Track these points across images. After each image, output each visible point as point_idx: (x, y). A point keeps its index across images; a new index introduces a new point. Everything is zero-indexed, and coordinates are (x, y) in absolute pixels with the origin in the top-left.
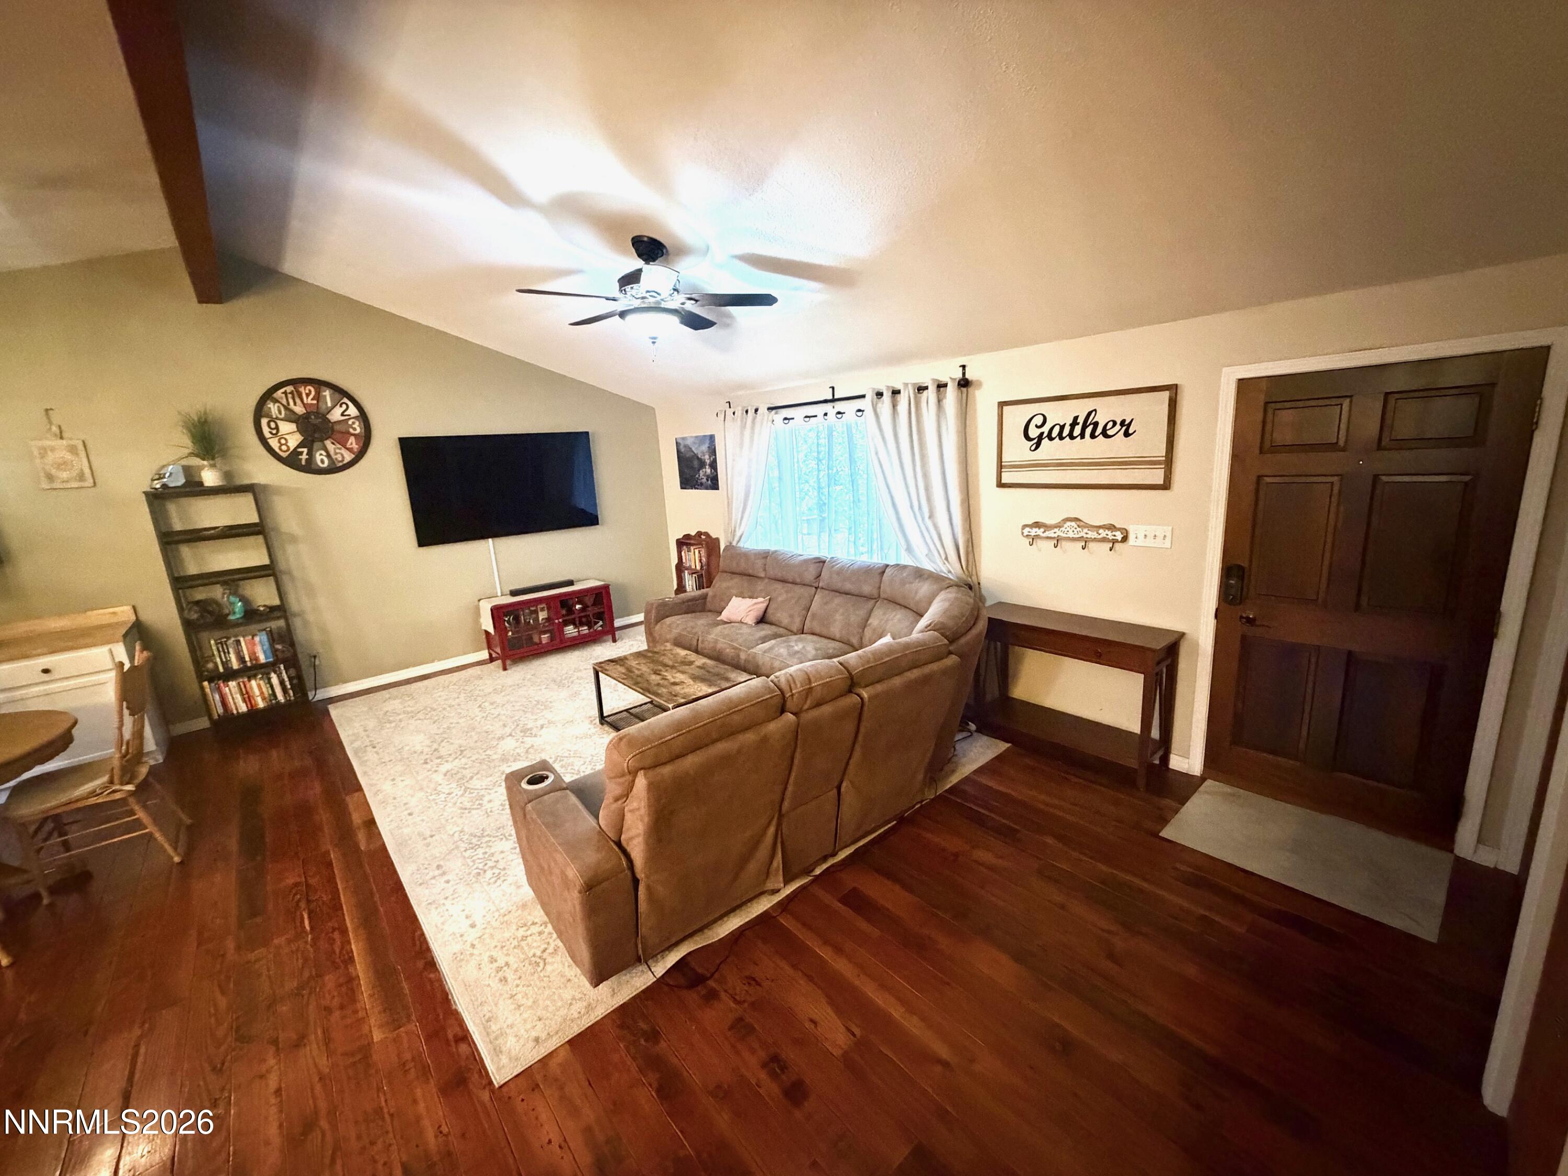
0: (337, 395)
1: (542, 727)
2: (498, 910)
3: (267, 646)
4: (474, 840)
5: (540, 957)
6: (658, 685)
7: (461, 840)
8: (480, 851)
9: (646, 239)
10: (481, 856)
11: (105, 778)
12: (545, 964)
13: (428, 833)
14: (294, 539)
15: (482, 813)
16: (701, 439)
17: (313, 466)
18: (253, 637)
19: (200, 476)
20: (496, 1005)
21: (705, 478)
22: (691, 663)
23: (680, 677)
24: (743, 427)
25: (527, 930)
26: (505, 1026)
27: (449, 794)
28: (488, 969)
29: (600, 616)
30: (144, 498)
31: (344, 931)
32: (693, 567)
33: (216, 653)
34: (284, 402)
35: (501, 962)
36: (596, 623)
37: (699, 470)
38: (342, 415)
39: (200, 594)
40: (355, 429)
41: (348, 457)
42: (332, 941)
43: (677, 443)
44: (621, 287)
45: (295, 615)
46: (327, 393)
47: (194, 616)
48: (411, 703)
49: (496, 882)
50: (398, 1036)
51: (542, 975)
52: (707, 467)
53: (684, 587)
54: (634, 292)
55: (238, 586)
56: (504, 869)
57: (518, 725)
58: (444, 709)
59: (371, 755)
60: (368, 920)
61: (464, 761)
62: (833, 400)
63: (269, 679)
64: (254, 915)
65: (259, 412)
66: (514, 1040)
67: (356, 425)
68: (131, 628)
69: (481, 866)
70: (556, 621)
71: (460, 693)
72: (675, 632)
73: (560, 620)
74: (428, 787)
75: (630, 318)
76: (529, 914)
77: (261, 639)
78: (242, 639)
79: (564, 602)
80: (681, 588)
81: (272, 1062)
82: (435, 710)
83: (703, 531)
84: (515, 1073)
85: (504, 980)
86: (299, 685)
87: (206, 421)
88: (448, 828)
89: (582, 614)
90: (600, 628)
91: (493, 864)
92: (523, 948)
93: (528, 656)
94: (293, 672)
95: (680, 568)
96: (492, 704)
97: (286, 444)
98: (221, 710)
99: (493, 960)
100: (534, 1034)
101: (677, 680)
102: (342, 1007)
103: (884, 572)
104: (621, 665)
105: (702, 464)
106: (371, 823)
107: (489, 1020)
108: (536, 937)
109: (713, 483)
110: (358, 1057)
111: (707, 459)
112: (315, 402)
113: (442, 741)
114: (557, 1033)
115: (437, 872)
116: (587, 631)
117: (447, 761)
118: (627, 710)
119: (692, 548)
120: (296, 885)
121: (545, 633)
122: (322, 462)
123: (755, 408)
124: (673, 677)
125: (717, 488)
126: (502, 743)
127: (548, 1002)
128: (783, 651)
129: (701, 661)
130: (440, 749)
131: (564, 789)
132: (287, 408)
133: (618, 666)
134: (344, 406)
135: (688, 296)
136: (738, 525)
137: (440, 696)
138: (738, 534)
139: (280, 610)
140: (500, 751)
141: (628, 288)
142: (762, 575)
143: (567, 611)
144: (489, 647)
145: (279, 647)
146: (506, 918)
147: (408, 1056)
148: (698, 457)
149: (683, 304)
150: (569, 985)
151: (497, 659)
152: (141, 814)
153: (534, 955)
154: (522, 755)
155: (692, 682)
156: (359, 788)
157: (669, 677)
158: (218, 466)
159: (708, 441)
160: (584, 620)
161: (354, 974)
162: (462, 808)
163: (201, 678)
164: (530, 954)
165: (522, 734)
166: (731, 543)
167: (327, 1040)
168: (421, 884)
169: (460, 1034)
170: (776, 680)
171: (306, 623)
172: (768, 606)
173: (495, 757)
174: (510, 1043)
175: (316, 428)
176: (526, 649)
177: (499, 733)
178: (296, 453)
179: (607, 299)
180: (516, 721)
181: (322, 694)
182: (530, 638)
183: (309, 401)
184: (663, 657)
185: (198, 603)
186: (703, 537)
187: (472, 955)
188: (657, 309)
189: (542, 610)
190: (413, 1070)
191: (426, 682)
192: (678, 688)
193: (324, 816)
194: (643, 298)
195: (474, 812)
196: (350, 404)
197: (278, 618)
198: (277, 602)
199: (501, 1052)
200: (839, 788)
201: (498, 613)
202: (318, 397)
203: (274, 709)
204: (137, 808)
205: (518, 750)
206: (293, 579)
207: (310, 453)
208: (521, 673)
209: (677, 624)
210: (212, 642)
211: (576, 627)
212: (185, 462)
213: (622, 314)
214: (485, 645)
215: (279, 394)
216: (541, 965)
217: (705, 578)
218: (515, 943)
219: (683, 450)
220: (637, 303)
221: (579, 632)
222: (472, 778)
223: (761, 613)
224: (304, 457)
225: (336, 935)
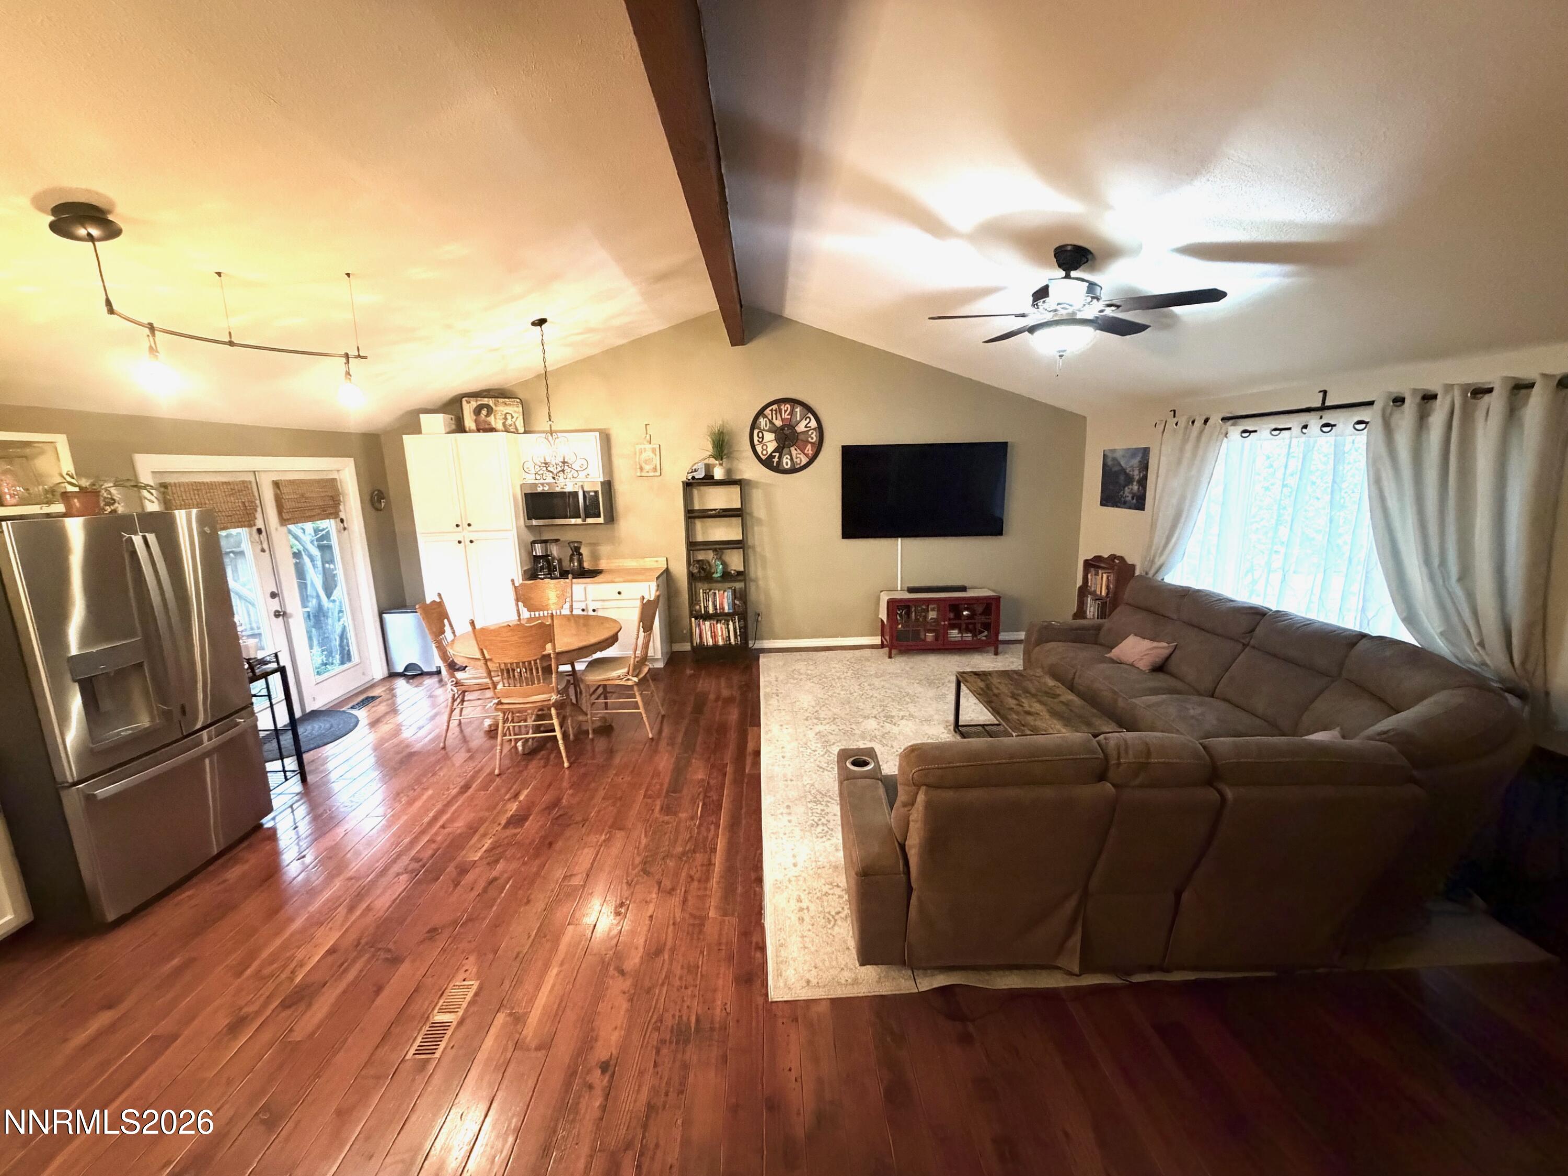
0: (806, 411)
1: (902, 718)
2: (816, 861)
3: (730, 600)
4: (819, 797)
5: (833, 917)
6: (1012, 709)
7: (810, 792)
8: (820, 807)
9: (1069, 248)
10: (819, 811)
11: (626, 670)
12: (834, 925)
13: (789, 776)
14: (759, 521)
15: (831, 776)
16: (1134, 452)
17: (781, 468)
18: (724, 591)
19: (713, 472)
20: (790, 936)
21: (1130, 496)
22: (1056, 696)
23: (1037, 707)
24: (1185, 440)
25: (830, 889)
26: (790, 957)
27: (815, 751)
28: (794, 905)
29: (987, 626)
30: (681, 484)
31: (717, 826)
32: (1098, 592)
33: (702, 599)
34: (770, 417)
35: (804, 905)
36: (981, 632)
37: (1124, 487)
38: (806, 427)
39: (701, 556)
40: (812, 438)
41: (805, 460)
42: (708, 830)
43: (1104, 455)
44: (1034, 301)
45: (751, 580)
46: (798, 410)
47: (695, 571)
48: (811, 667)
49: (822, 837)
50: (724, 921)
51: (829, 931)
52: (1135, 483)
53: (1085, 612)
54: (1046, 306)
55: (723, 553)
56: (832, 830)
57: (883, 710)
58: (834, 679)
59: (774, 702)
60: (734, 825)
61: (834, 727)
62: (1324, 408)
63: (728, 625)
64: (674, 792)
65: (754, 425)
66: (793, 972)
67: (813, 436)
68: (662, 574)
69: (816, 819)
70: (943, 623)
71: (848, 669)
72: (1052, 659)
73: (946, 623)
74: (801, 740)
75: (1039, 333)
76: (837, 877)
77: (728, 594)
78: (717, 592)
79: (955, 607)
80: (1080, 613)
81: (654, 896)
82: (827, 678)
83: (1118, 554)
84: (785, 999)
85: (801, 920)
86: (744, 634)
87: (722, 433)
88: (805, 778)
89: (970, 621)
90: (984, 638)
91: (825, 822)
92: (823, 902)
93: (913, 650)
94: (742, 622)
95: (1084, 591)
96: (869, 685)
97: (766, 450)
98: (698, 641)
99: (799, 900)
100: (808, 976)
101: (1033, 710)
102: (699, 881)
103: (1355, 644)
104: (982, 680)
105: (1129, 480)
106: (757, 753)
107: (781, 945)
108: (835, 898)
109: (1139, 503)
110: (697, 922)
111: (1136, 475)
112: (789, 417)
113: (824, 706)
114: (824, 987)
115: (785, 811)
116: (970, 639)
117: (821, 724)
118: (983, 726)
119: (1100, 572)
120: (703, 780)
121: (930, 631)
122: (787, 464)
123: (1204, 417)
124: (1030, 706)
125: (1143, 509)
126: (866, 721)
127: (826, 957)
128: (1172, 710)
129: (1069, 696)
130: (820, 711)
131: (878, 779)
132: (771, 422)
133: (979, 680)
134: (808, 420)
135: (1108, 302)
136: (1158, 555)
137: (834, 668)
138: (1158, 564)
139: (741, 575)
140: (862, 729)
141: (1040, 303)
142: (1175, 616)
143: (955, 615)
144: (883, 635)
145: (737, 602)
146: (819, 871)
147: (724, 941)
148: (1125, 472)
149: (1101, 311)
150: (847, 952)
151: (887, 646)
152: (638, 699)
153: (829, 913)
154: (878, 737)
155: (1047, 717)
156: (759, 725)
157: (1026, 705)
158: (724, 465)
159: (1140, 455)
160: (971, 626)
161: (713, 862)
162: (818, 766)
163: (691, 615)
164: (827, 910)
165: (884, 719)
166: (1147, 573)
167: (685, 901)
168: (772, 815)
169: (761, 945)
170: (1104, 742)
171: (757, 587)
172: (1171, 655)
173: (857, 732)
174: (790, 973)
175: (786, 438)
176: (911, 643)
177: (867, 712)
178: (771, 457)
179: (1017, 316)
180: (883, 706)
181: (760, 644)
182: (918, 632)
183: (785, 416)
184: (1028, 682)
185: (698, 561)
186: (1117, 561)
187: (787, 887)
188: (1073, 321)
189: (933, 610)
190: (724, 951)
191: (827, 653)
192: (1030, 719)
193: (733, 736)
194: (1055, 311)
195: (826, 772)
196: (812, 418)
197: (740, 581)
198: (742, 569)
199: (781, 976)
200: (1178, 895)
201: (893, 605)
202: (792, 413)
203: (728, 647)
204: (637, 694)
205: (877, 733)
206: (754, 551)
207: (780, 458)
208: (900, 664)
209: (1056, 651)
210: (701, 591)
211: (960, 632)
212: (706, 461)
213: (1032, 330)
214: (879, 632)
215: (768, 412)
216: (832, 923)
217: (1108, 606)
218: (819, 894)
219: (1110, 463)
220: (1049, 317)
221: (962, 637)
222: (834, 744)
223: (1158, 660)
224: (776, 460)
225: (712, 827)
